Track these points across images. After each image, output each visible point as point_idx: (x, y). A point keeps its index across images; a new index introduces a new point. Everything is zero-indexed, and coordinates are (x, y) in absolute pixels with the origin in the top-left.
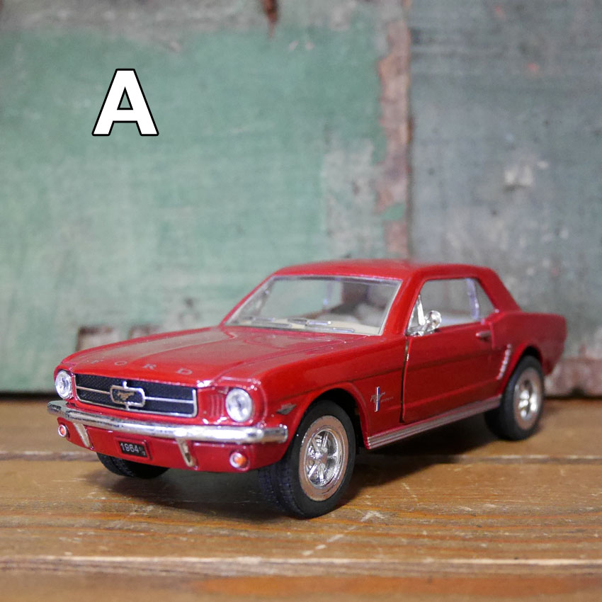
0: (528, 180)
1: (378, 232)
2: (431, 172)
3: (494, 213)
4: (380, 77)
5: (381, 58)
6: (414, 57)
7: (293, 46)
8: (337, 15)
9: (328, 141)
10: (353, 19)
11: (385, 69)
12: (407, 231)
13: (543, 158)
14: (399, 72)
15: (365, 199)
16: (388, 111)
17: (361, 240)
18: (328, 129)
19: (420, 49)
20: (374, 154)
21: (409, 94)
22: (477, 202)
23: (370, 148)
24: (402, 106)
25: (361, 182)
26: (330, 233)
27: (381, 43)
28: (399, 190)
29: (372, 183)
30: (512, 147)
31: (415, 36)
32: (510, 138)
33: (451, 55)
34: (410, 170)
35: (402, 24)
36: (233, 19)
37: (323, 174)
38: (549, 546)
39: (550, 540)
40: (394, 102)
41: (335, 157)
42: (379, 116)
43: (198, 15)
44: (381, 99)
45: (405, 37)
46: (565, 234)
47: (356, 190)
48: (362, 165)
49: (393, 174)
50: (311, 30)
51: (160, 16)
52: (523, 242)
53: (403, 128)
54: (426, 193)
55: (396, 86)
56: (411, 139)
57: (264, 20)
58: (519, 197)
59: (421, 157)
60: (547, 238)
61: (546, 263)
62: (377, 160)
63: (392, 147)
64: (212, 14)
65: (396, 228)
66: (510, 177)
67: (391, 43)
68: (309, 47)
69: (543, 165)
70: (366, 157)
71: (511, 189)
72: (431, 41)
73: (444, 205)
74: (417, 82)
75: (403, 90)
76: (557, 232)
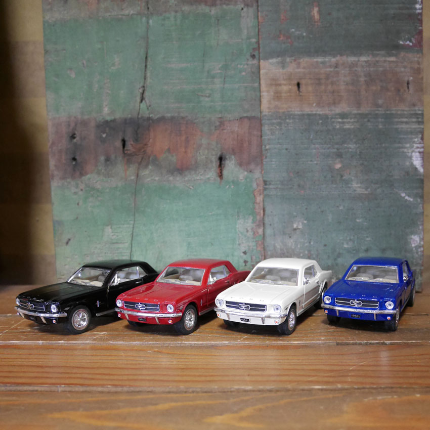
0: (300, 227)
1: (254, 244)
2: (271, 225)
3: (290, 237)
4: (255, 196)
5: (255, 190)
6: (265, 189)
7: (228, 186)
8: (241, 177)
9: (238, 216)
10: (246, 178)
11: (256, 194)
12: (263, 243)
13: (305, 220)
14: (260, 194)
15: (250, 234)
16: (257, 206)
17: (249, 246)
18: (238, 212)
19: (267, 187)
20: (252, 220)
21: (263, 201)
22: (284, 233)
23: (252, 218)
24: (261, 205)
25: (249, 229)
26: (239, 244)
27: (255, 185)
28: (260, 231)
29: (252, 229)
30: (296, 217)
31: (265, 182)
32: (295, 214)
33: (277, 188)
34: (264, 224)
35: (261, 179)
36: (209, 179)
37: (237, 226)
38: (297, 338)
39: (297, 337)
40: (259, 203)
41: (241, 221)
42: (255, 208)
43: (198, 178)
44: (255, 203)
45: (262, 183)
46: (312, 243)
47: (247, 231)
48: (249, 224)
49: (259, 226)
50: (233, 182)
51: (186, 179)
52: (299, 246)
53: (262, 212)
54: (269, 231)
55: (259, 199)
56: (264, 215)
57: (218, 179)
58: (298, 232)
59: (267, 220)
60: (306, 244)
61: (306, 252)
62: (254, 222)
63: (258, 217)
64: (202, 177)
65: (260, 243)
66: (295, 226)
67: (258, 185)
68: (232, 187)
69: (305, 222)
70: (250, 221)
71: (295, 229)
72: (270, 184)
73: (274, 235)
74: (266, 196)
75: (262, 200)
76: (310, 243)
